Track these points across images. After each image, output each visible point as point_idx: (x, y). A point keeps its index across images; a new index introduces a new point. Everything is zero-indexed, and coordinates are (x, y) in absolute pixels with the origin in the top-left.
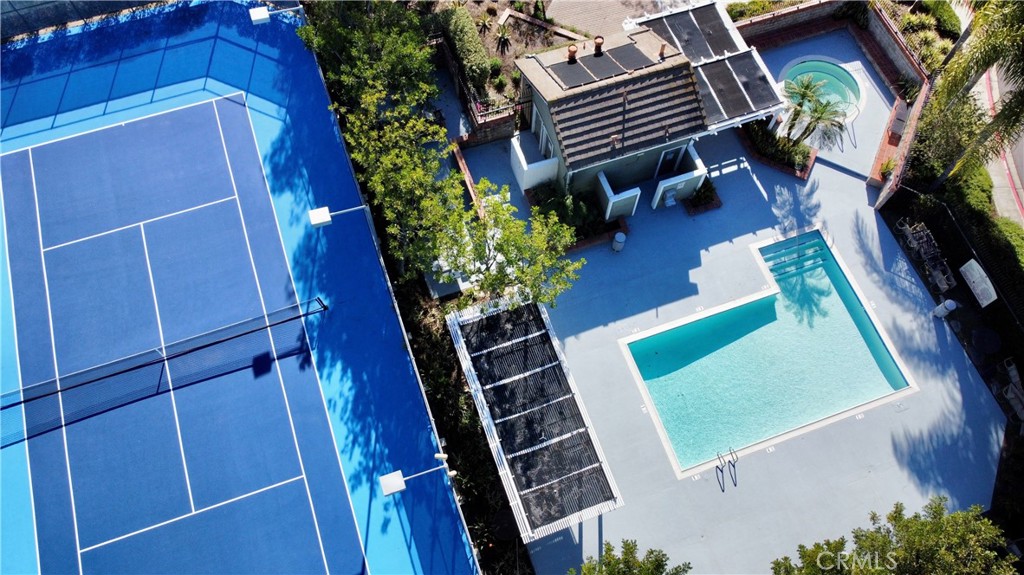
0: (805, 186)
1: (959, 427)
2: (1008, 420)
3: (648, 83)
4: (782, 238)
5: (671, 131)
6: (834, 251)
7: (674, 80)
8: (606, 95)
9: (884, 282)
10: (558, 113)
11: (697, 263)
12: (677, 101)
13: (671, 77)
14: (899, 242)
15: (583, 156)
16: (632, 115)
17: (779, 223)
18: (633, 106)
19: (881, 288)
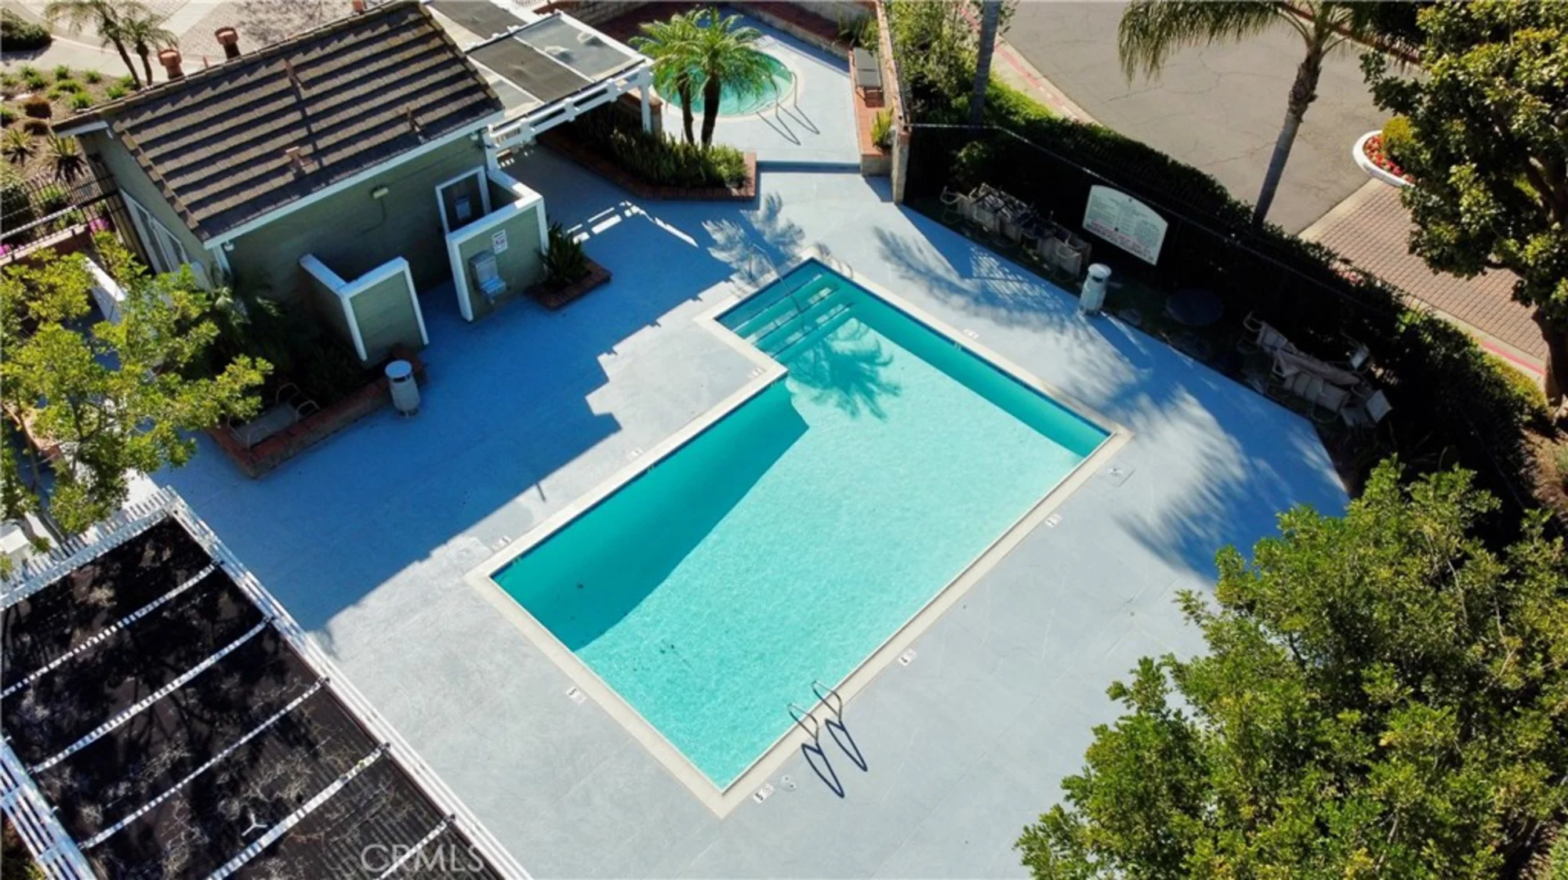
0: (758, 208)
1: (1242, 465)
2: (1314, 423)
3: (335, 46)
4: (751, 290)
5: (421, 120)
6: (859, 279)
7: (394, 32)
8: (245, 79)
9: (976, 300)
10: (134, 130)
11: (599, 379)
12: (415, 68)
13: (385, 28)
14: (962, 234)
15: (229, 203)
16: (320, 106)
17: (733, 271)
18: (316, 90)
19: (977, 314)
